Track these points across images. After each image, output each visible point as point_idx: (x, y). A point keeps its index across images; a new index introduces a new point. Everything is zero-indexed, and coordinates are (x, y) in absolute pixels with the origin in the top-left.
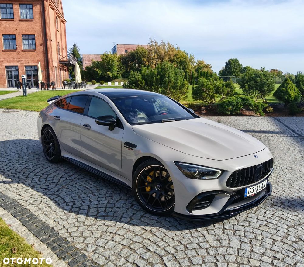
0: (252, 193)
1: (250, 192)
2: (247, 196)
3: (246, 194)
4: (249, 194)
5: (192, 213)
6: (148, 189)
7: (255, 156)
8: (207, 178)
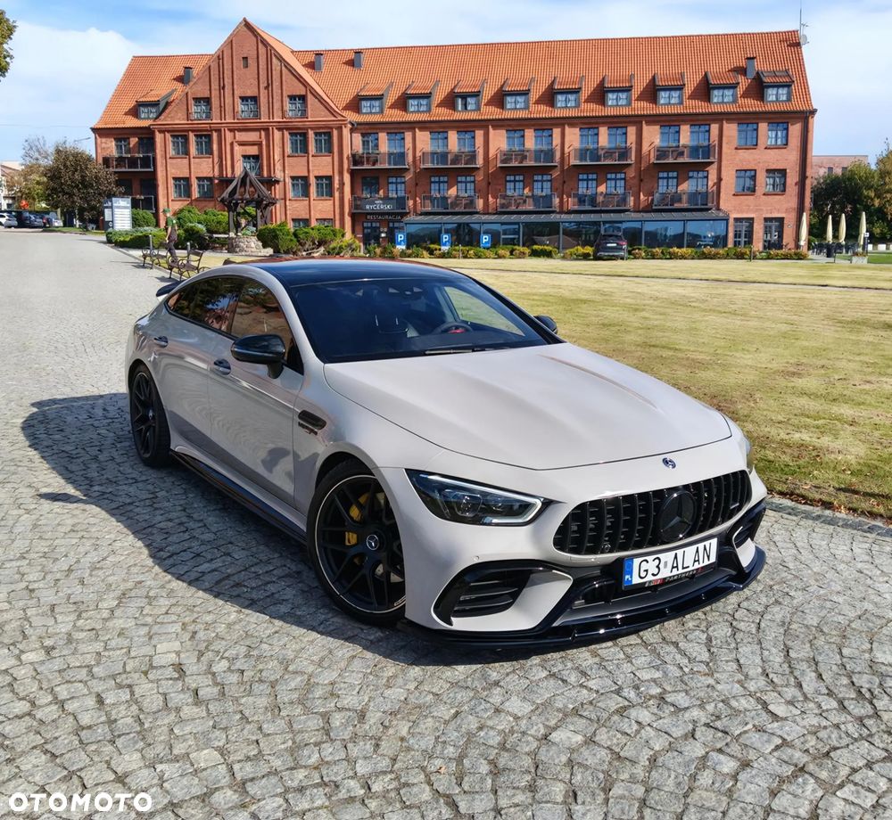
0: (653, 575)
1: (647, 571)
2: (634, 582)
3: (627, 577)
4: (642, 578)
5: (451, 624)
6: (351, 538)
7: (666, 462)
8: (495, 521)
